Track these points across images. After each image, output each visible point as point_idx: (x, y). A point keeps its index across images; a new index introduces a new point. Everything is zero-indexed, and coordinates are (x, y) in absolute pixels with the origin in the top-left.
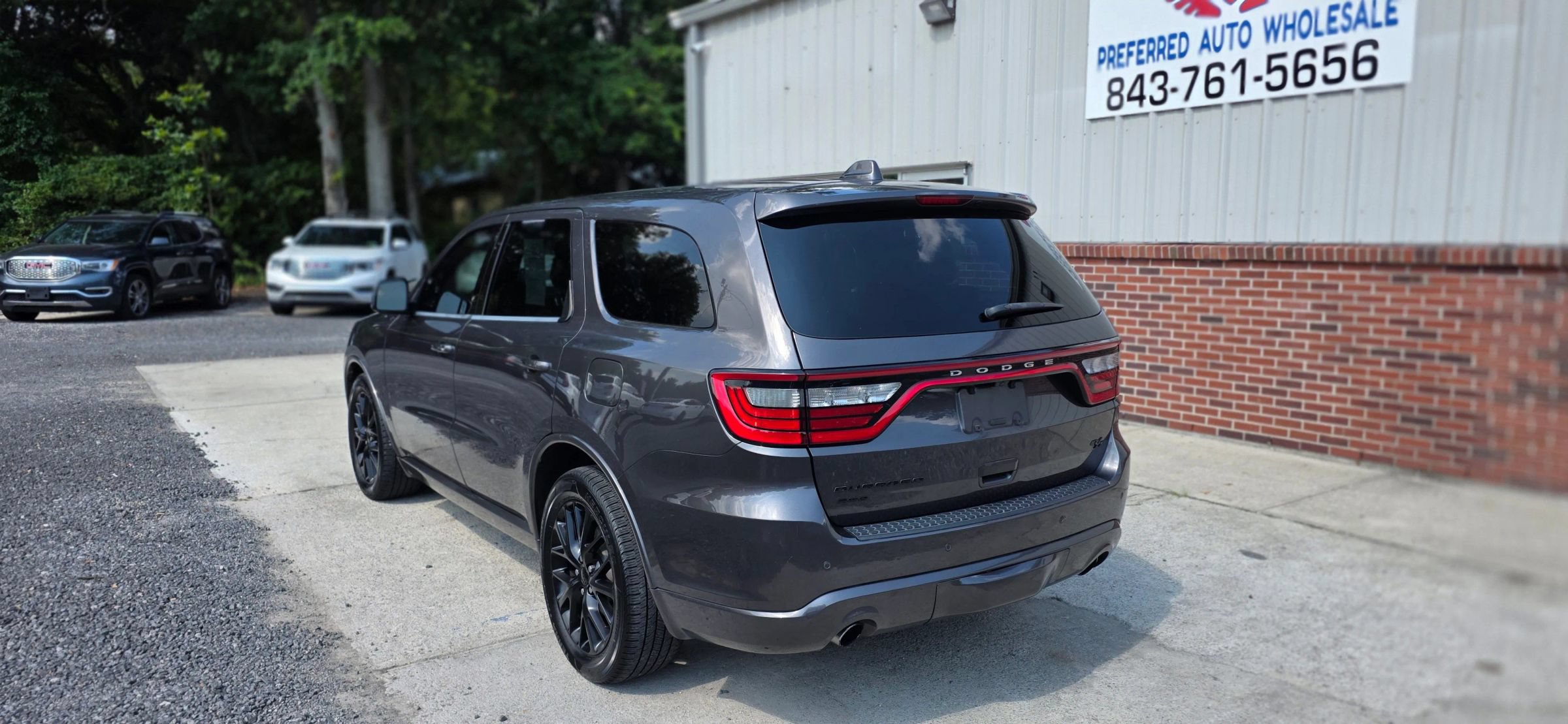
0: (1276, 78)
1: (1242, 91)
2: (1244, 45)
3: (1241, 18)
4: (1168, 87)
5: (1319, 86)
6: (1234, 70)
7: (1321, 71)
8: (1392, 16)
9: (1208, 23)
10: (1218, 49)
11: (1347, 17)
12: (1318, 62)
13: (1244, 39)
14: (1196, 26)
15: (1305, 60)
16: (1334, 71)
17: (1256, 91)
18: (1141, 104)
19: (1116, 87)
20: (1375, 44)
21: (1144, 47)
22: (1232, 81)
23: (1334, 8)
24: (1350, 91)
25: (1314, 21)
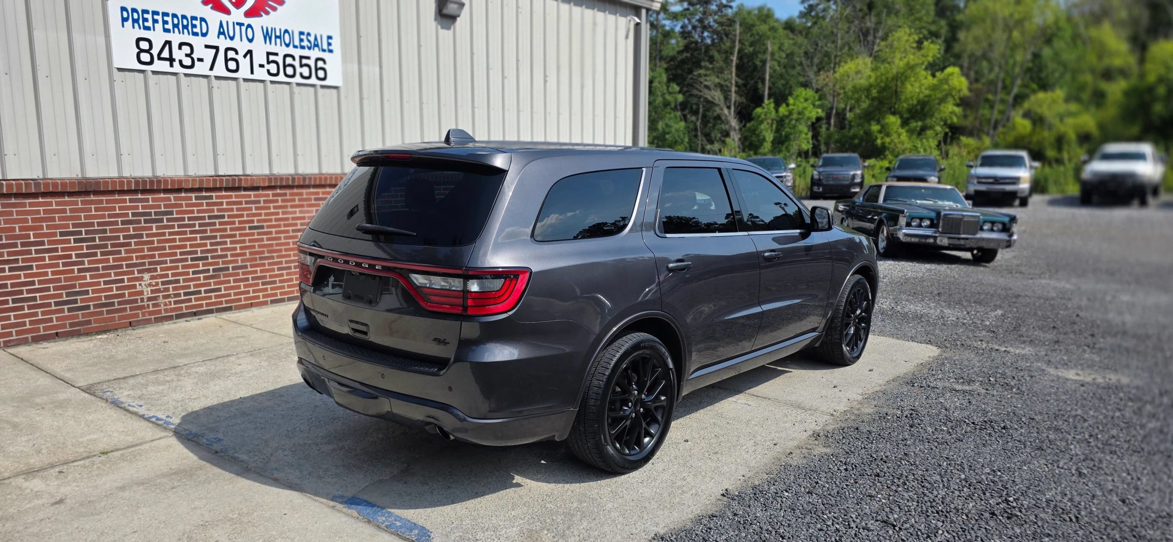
0: (273, 68)
1: (252, 72)
2: (251, 41)
3: (246, 21)
4: (195, 56)
5: (298, 79)
6: (245, 56)
7: (299, 70)
8: (331, 48)
9: (224, 17)
10: (232, 38)
11: (309, 41)
12: (297, 64)
13: (250, 37)
14: (214, 17)
15: (289, 60)
16: (305, 71)
17: (260, 74)
18: (172, 66)
19: (144, 45)
20: (324, 62)
21: (169, 19)
22: (245, 63)
23: (301, 33)
24: (313, 86)
25: (292, 38)
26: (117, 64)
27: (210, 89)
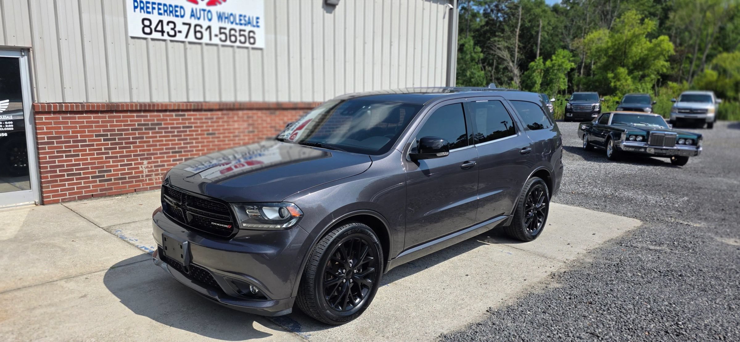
0: (223, 36)
1: (211, 39)
2: (210, 20)
3: (208, 8)
4: (177, 29)
5: (238, 44)
6: (206, 30)
7: (239, 38)
8: (258, 24)
9: (194, 6)
10: (199, 19)
11: (245, 20)
12: (237, 34)
13: (210, 17)
14: (189, 6)
15: (233, 32)
16: (242, 39)
17: (215, 40)
18: (163, 35)
19: (147, 23)
20: (254, 33)
21: (161, 7)
22: (206, 34)
23: (241, 16)
24: (247, 48)
25: (235, 18)
26: (131, 34)
27: (185, 49)
